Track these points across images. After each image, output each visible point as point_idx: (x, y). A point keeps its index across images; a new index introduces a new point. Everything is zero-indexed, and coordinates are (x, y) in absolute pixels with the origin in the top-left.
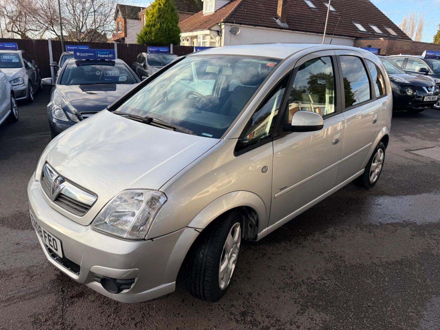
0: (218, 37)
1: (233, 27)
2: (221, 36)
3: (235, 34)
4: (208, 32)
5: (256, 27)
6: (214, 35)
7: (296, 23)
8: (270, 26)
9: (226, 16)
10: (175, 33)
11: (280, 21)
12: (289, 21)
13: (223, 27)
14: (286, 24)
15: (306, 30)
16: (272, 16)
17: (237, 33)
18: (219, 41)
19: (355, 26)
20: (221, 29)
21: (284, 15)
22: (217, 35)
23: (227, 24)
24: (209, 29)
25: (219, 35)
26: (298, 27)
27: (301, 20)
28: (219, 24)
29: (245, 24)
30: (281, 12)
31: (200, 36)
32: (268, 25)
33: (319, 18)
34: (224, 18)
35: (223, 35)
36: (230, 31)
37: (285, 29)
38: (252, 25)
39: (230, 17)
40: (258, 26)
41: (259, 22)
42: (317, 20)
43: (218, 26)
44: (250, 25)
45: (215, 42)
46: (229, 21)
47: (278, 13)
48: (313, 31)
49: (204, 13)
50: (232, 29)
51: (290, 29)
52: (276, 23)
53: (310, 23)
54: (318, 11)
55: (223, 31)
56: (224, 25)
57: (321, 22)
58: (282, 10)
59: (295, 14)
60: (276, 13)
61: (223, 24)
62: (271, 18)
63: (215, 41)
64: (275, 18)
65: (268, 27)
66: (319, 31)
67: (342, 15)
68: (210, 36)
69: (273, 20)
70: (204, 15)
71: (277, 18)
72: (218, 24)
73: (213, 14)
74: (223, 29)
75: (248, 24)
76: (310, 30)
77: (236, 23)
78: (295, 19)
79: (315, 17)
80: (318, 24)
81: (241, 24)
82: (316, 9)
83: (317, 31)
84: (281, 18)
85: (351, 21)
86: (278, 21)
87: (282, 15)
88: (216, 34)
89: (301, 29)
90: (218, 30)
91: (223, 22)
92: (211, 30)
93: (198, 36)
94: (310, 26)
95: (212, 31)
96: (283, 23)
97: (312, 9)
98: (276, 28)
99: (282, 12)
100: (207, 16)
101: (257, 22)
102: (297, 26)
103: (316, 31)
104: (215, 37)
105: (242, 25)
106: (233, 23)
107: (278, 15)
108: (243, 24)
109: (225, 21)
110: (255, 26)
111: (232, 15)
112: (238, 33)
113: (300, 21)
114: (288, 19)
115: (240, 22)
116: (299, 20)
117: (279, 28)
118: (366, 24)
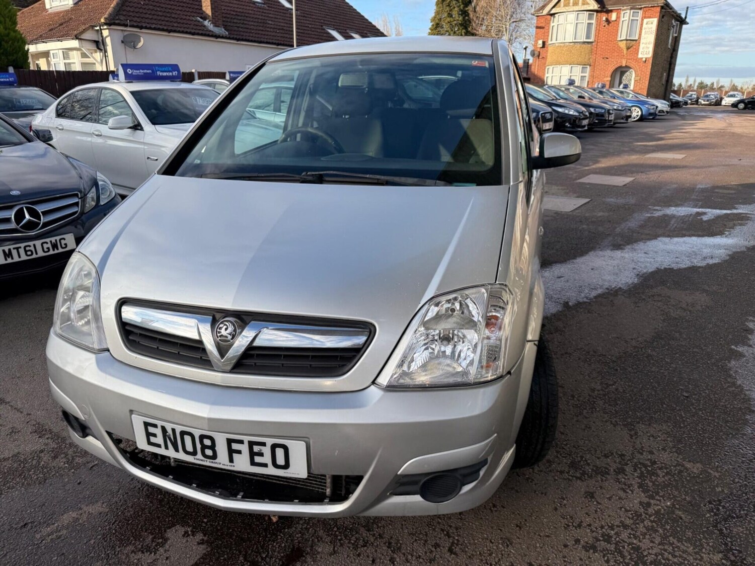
0: (98, 53)
1: (126, 33)
2: (106, 51)
3: (135, 47)
4: (75, 43)
5: (172, 34)
6: (88, 49)
7: (238, 27)
8: (197, 31)
9: (107, 13)
10: (16, 44)
11: (213, 23)
12: (226, 24)
13: (105, 33)
14: (223, 30)
15: (259, 40)
16: (195, 15)
17: (137, 44)
18: (102, 61)
19: (329, 33)
20: (102, 36)
21: (217, 14)
22: (96, 48)
23: (112, 27)
24: (77, 37)
25: (101, 50)
26: (245, 34)
27: (245, 22)
28: (98, 28)
29: (150, 28)
30: (210, 7)
31: (57, 51)
32: (193, 31)
33: (273, 19)
34: (106, 16)
35: (109, 49)
36: (122, 42)
37: (222, 37)
38: (163, 30)
39: (117, 15)
40: (175, 31)
41: (175, 25)
42: (270, 22)
43: (95, 33)
44: (159, 29)
45: (94, 64)
46: (117, 22)
47: (204, 9)
48: (271, 41)
49: (48, 6)
50: (124, 37)
51: (233, 39)
52: (205, 26)
53: (261, 28)
54: (267, 8)
55: (108, 41)
56: (107, 31)
57: (278, 27)
58: (211, 4)
59: (232, 13)
60: (201, 9)
61: (105, 27)
62: (194, 19)
63: (95, 62)
64: (201, 18)
65: (193, 34)
66: (280, 42)
67: (306, 15)
68: (79, 53)
69: (199, 21)
70: (50, 11)
71: (205, 18)
72: (93, 27)
73: (72, 10)
74: (106, 37)
75: (155, 29)
76: (265, 40)
77: (132, 26)
78: (235, 21)
79: (266, 18)
80: (275, 30)
81: (141, 28)
82: (264, 4)
83: (277, 42)
84: (213, 18)
85: (322, 26)
86: (206, 23)
87: (212, 13)
88: (93, 47)
89: (251, 38)
90: (97, 39)
91: (106, 24)
92: (80, 39)
93: (51, 52)
94: (263, 33)
95: (83, 42)
96: (218, 26)
97: (258, 4)
98: (208, 36)
99: (212, 8)
100: (58, 13)
101: (171, 24)
102: (242, 33)
103: (274, 41)
104: (92, 53)
105: (143, 31)
106: (126, 26)
107: (204, 12)
108: (146, 28)
109: (108, 22)
110: (170, 31)
111: (119, 11)
112: (140, 44)
113: (245, 24)
114: (224, 21)
115: (140, 24)
116: (242, 22)
117: (212, 36)
118: (344, 31)
